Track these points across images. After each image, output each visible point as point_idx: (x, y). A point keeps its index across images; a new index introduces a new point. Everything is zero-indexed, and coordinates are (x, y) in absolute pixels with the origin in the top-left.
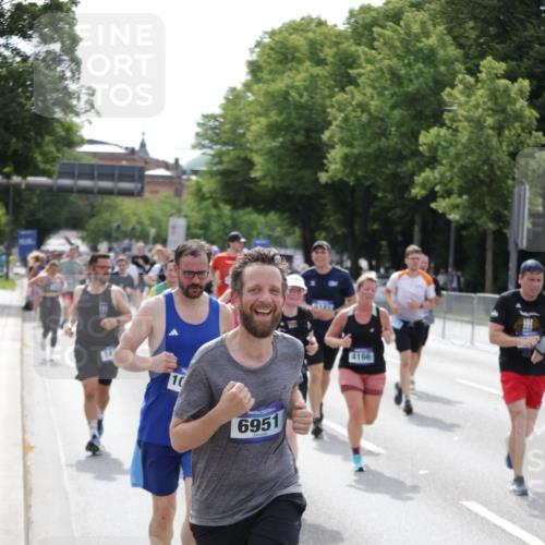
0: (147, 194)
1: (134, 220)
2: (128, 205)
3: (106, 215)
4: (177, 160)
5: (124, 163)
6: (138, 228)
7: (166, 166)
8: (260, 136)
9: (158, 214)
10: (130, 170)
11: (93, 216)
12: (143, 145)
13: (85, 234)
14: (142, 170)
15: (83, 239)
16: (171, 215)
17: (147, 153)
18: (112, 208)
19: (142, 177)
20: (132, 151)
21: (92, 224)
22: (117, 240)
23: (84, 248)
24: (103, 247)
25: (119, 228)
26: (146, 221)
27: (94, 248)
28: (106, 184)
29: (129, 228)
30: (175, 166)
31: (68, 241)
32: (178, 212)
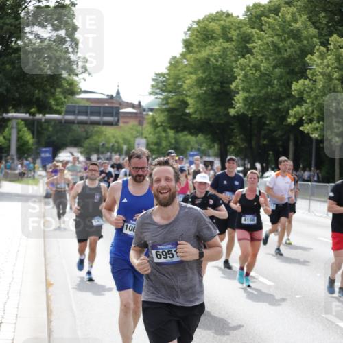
0: (121, 124)
1: (113, 140)
2: (109, 131)
3: (96, 138)
4: (140, 102)
5: (106, 105)
6: (116, 145)
7: (133, 106)
8: (192, 87)
9: (128, 136)
10: (110, 109)
11: (87, 138)
12: (118, 93)
13: (82, 149)
14: (118, 109)
15: (81, 153)
16: (137, 137)
17: (121, 98)
18: (100, 133)
19: (118, 113)
20: (112, 97)
21: (87, 143)
22: (103, 153)
23: (82, 158)
24: (94, 157)
25: (103, 145)
26: (121, 141)
27: (88, 159)
28: (95, 118)
29: (110, 145)
30: (139, 106)
31: (72, 154)
32: (141, 135)
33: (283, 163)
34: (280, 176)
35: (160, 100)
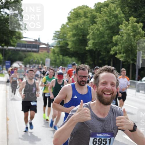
0: (40, 52)
1: (36, 59)
2: (35, 55)
3: (29, 57)
4: (48, 43)
5: (34, 44)
6: (37, 61)
7: (45, 44)
8: (70, 37)
9: (43, 57)
11: (25, 58)
12: (39, 39)
13: (23, 62)
14: (39, 45)
15: (23, 64)
16: (46, 58)
17: (40, 41)
18: (31, 55)
19: (39, 47)
20: (36, 40)
21: (25, 60)
22: (32, 64)
23: (23, 66)
24: (28, 66)
25: (32, 61)
26: (39, 59)
27: (25, 66)
28: (29, 49)
29: (35, 61)
30: (48, 45)
31: (19, 64)
32: (48, 57)
33: (123, 72)
34: (121, 78)
35: (56, 42)
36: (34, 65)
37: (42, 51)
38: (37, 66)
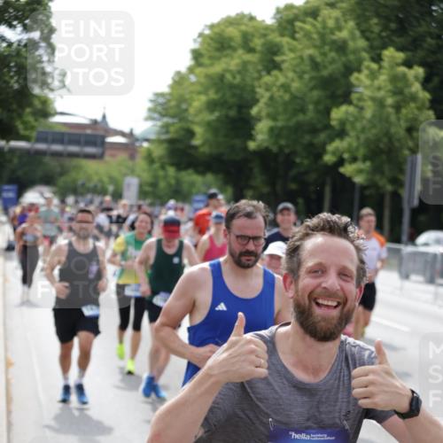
0: (107, 158)
1: (95, 179)
2: (91, 166)
3: (73, 175)
4: (132, 130)
5: (89, 132)
6: (99, 185)
7: (123, 134)
8: (199, 111)
9: (115, 174)
10: (93, 137)
11: (62, 174)
12: (104, 117)
13: (54, 189)
14: (103, 137)
15: (55, 193)
16: (125, 175)
17: (106, 124)
18: (78, 168)
19: (103, 143)
20: (95, 122)
21: (62, 181)
22: (82, 194)
23: (56, 201)
24: (70, 200)
25: (83, 185)
26: (106, 179)
27: (63, 201)
28: (74, 149)
29: (91, 185)
30: (130, 135)
31: (42, 194)
32: (132, 172)
35: (157, 129)
36: (89, 196)
37: (113, 156)
38: (97, 200)
